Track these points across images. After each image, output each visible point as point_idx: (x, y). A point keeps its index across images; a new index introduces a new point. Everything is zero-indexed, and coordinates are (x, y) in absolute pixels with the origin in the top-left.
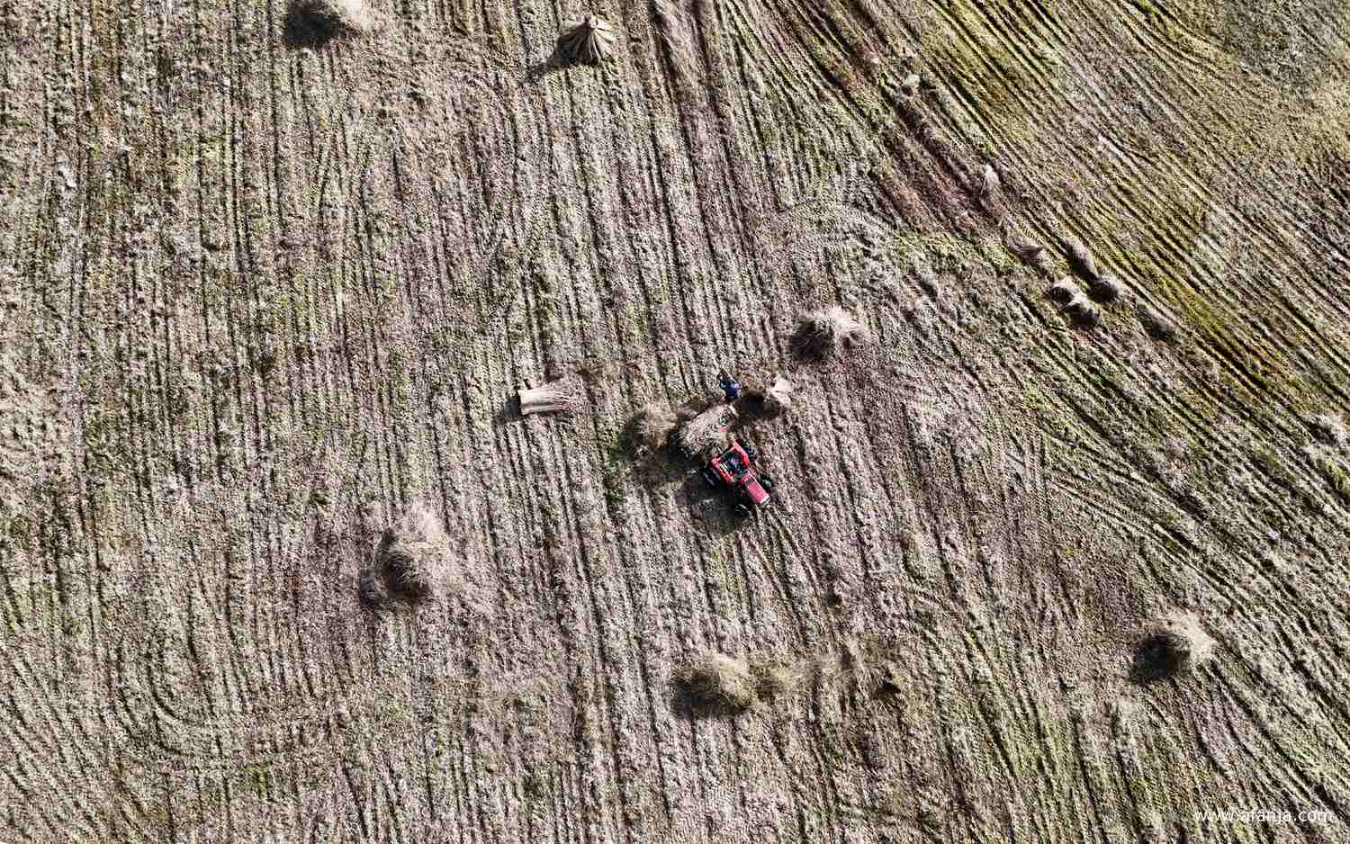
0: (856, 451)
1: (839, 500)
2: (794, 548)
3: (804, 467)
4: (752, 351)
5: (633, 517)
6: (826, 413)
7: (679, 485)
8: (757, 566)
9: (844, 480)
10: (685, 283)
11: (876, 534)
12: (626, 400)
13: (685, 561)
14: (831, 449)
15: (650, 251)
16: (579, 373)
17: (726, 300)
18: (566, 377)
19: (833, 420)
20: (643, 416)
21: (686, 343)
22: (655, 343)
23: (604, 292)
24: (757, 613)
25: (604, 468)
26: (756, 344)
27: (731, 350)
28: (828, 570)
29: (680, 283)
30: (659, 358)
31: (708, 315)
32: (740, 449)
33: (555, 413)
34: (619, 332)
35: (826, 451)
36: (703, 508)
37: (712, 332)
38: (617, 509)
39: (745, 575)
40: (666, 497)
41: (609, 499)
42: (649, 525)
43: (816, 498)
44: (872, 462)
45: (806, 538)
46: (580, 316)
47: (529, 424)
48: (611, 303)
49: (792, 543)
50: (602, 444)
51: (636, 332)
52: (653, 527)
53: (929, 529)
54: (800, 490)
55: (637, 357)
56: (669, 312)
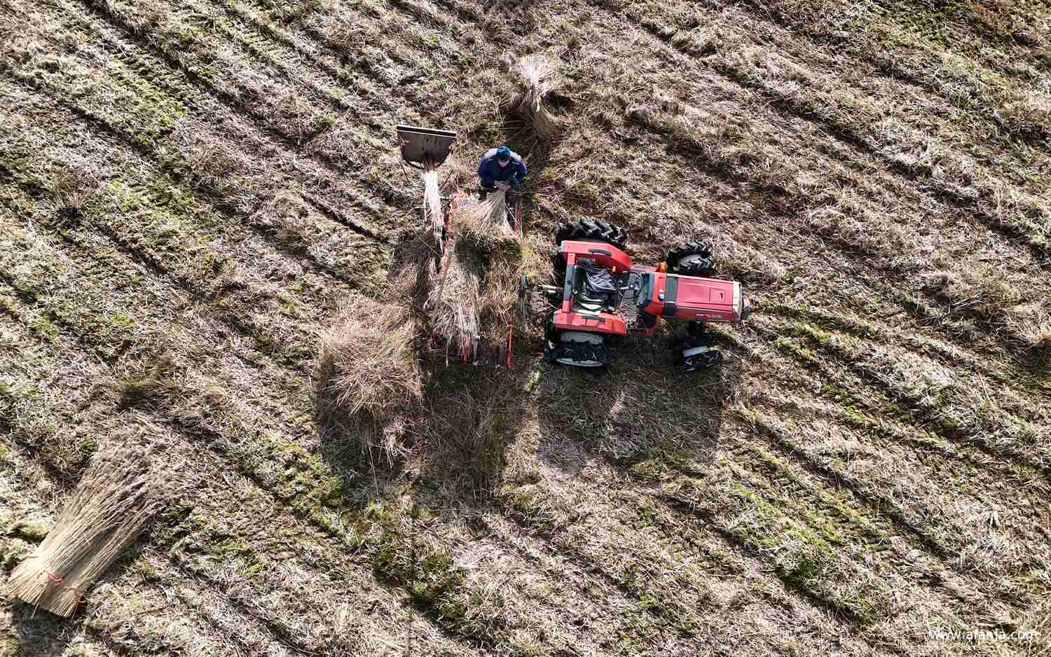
0: (774, 60)
1: (839, 167)
2: (862, 333)
3: (721, 170)
4: (425, 62)
5: (508, 592)
6: (657, 44)
7: (533, 429)
8: (834, 440)
9: (812, 126)
10: (182, 57)
11: (966, 164)
12: (271, 367)
13: (696, 574)
14: (730, 97)
15: (63, 59)
16: (123, 407)
17: (289, 20)
18: (103, 441)
19: (682, 46)
20: (330, 370)
21: (288, 156)
22: (229, 211)
23: (41, 209)
24: (940, 536)
25: (353, 549)
26: (418, 44)
27: (384, 94)
28: (969, 313)
29: (175, 64)
30: (263, 231)
31: (283, 73)
32: (585, 247)
33: (143, 538)
34: (138, 255)
35: (726, 108)
36: (624, 430)
37: (318, 97)
38: (460, 611)
39: (835, 480)
40: (533, 479)
41: (422, 604)
42: (556, 575)
43: (802, 202)
44: (820, 53)
45: (862, 294)
46: (27, 297)
47: (102, 621)
48: (72, 216)
49: (849, 329)
50: (300, 504)
51: (173, 223)
52: (570, 570)
53: (1032, 70)
54: (755, 218)
55: (217, 268)
56: (204, 133)
